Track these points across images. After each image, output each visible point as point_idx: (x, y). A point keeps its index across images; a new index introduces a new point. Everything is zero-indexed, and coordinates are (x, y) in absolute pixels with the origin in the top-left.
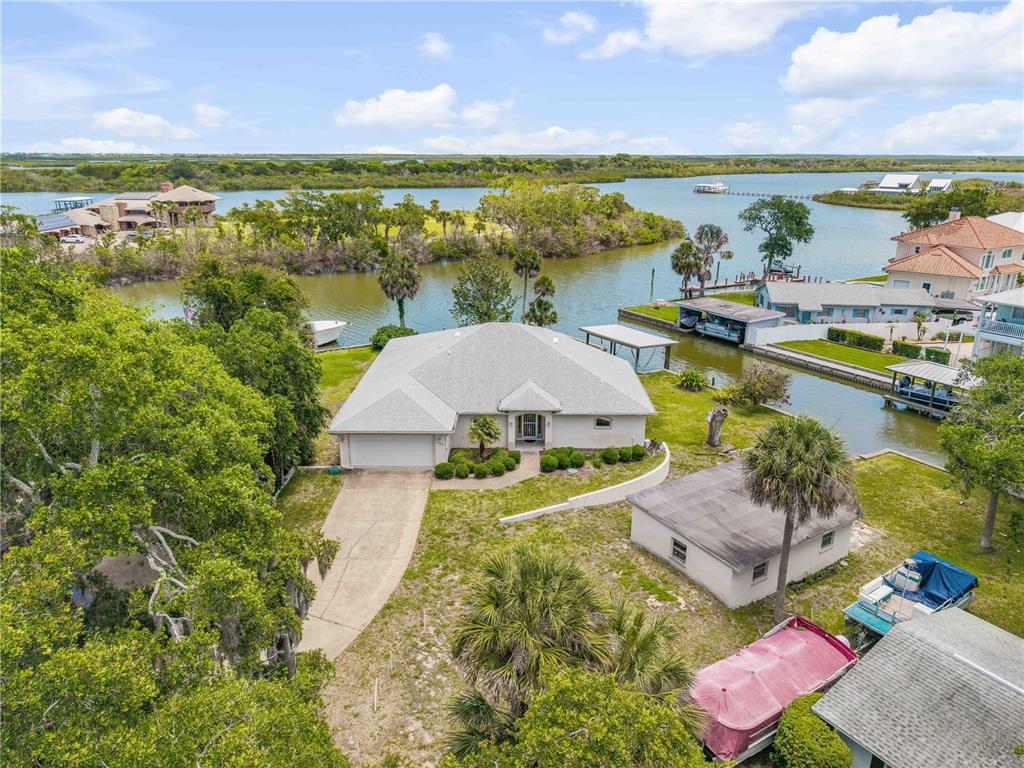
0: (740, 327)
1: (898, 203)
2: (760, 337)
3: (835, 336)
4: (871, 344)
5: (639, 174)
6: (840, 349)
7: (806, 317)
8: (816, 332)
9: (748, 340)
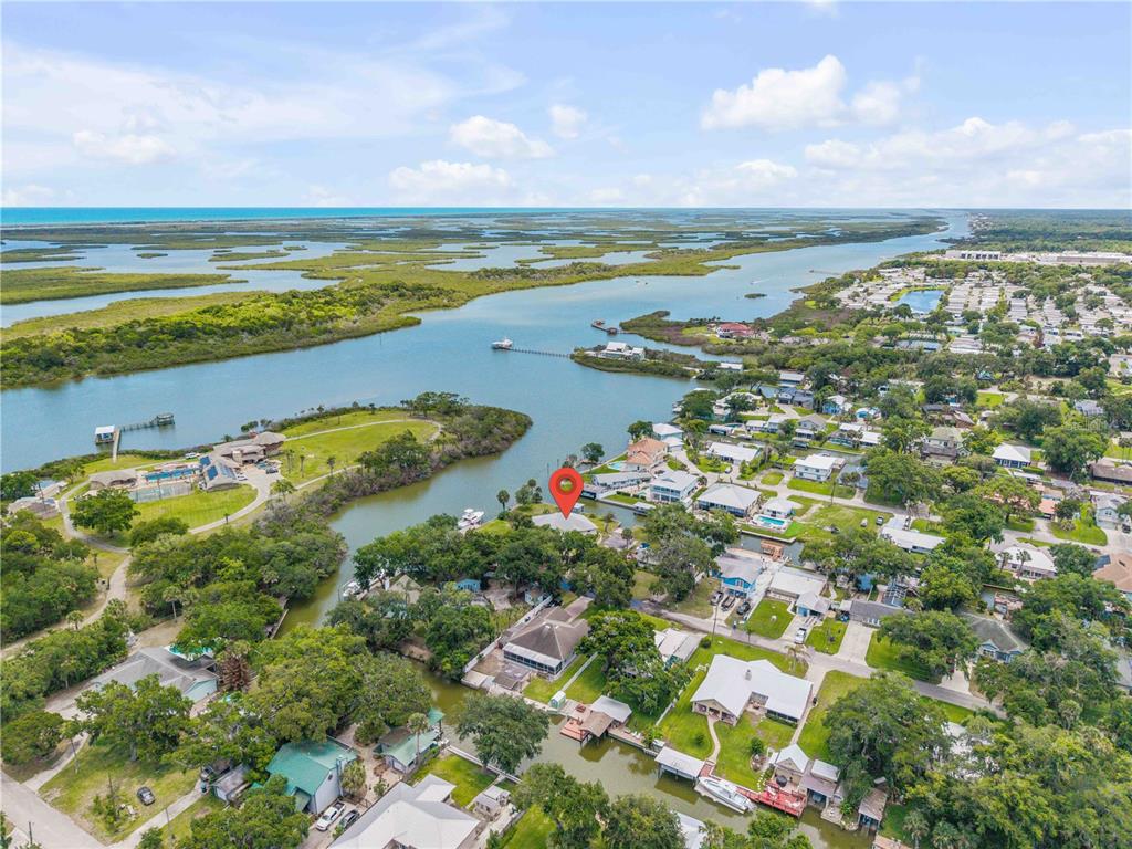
0: (594, 494)
1: (618, 367)
2: (600, 497)
3: (619, 493)
4: (628, 495)
5: (423, 306)
6: (620, 496)
7: (609, 487)
8: (613, 492)
9: (597, 497)
